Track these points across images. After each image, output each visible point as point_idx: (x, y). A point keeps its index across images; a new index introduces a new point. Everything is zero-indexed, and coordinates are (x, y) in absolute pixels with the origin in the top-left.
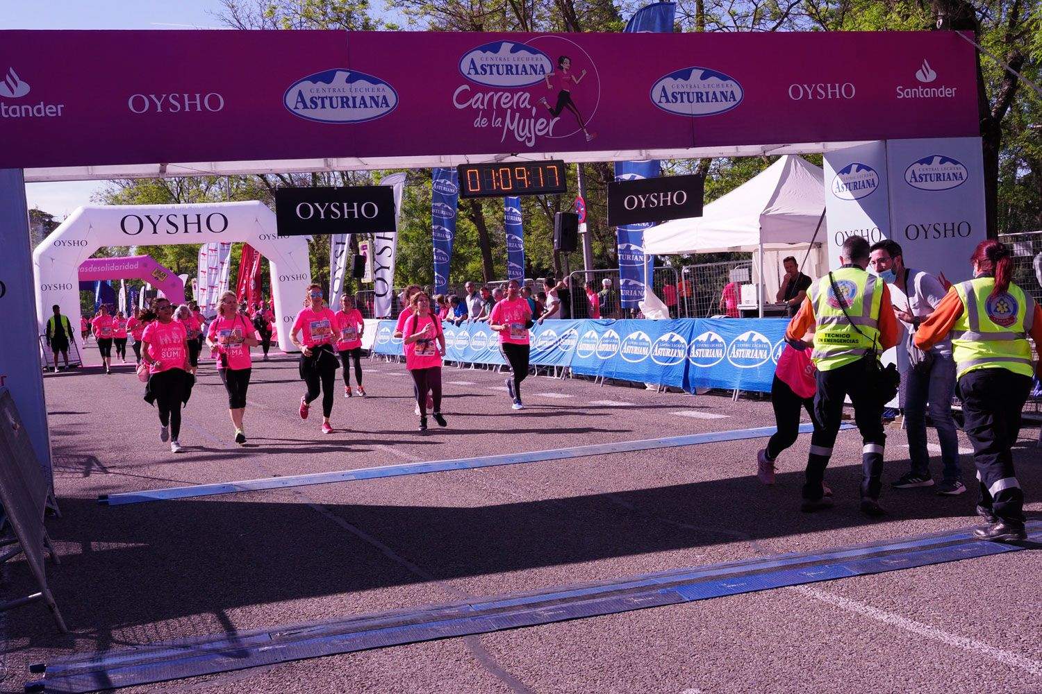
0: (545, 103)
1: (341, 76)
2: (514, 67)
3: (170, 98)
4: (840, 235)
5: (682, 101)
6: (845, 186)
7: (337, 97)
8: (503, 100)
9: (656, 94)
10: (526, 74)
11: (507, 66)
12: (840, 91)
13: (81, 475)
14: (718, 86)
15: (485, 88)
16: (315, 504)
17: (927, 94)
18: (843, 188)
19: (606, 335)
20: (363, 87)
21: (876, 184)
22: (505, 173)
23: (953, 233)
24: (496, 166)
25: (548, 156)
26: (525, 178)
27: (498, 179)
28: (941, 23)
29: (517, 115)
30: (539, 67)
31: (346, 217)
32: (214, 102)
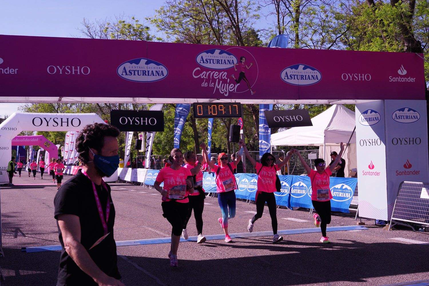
0: (234, 77)
1: (143, 61)
2: (220, 61)
3: (66, 68)
4: (362, 141)
5: (294, 79)
6: (365, 119)
7: (141, 71)
8: (215, 75)
9: (283, 75)
10: (226, 64)
11: (217, 60)
12: (364, 77)
13: (13, 237)
14: (310, 73)
15: (207, 70)
16: (122, 256)
17: (403, 80)
18: (364, 120)
19: (252, 181)
20: (153, 67)
21: (379, 119)
22: (214, 107)
23: (413, 143)
24: (210, 104)
25: (233, 101)
26: (223, 110)
27: (211, 110)
28: (406, 49)
29: (221, 82)
30: (231, 61)
31: (142, 124)
32: (86, 70)
